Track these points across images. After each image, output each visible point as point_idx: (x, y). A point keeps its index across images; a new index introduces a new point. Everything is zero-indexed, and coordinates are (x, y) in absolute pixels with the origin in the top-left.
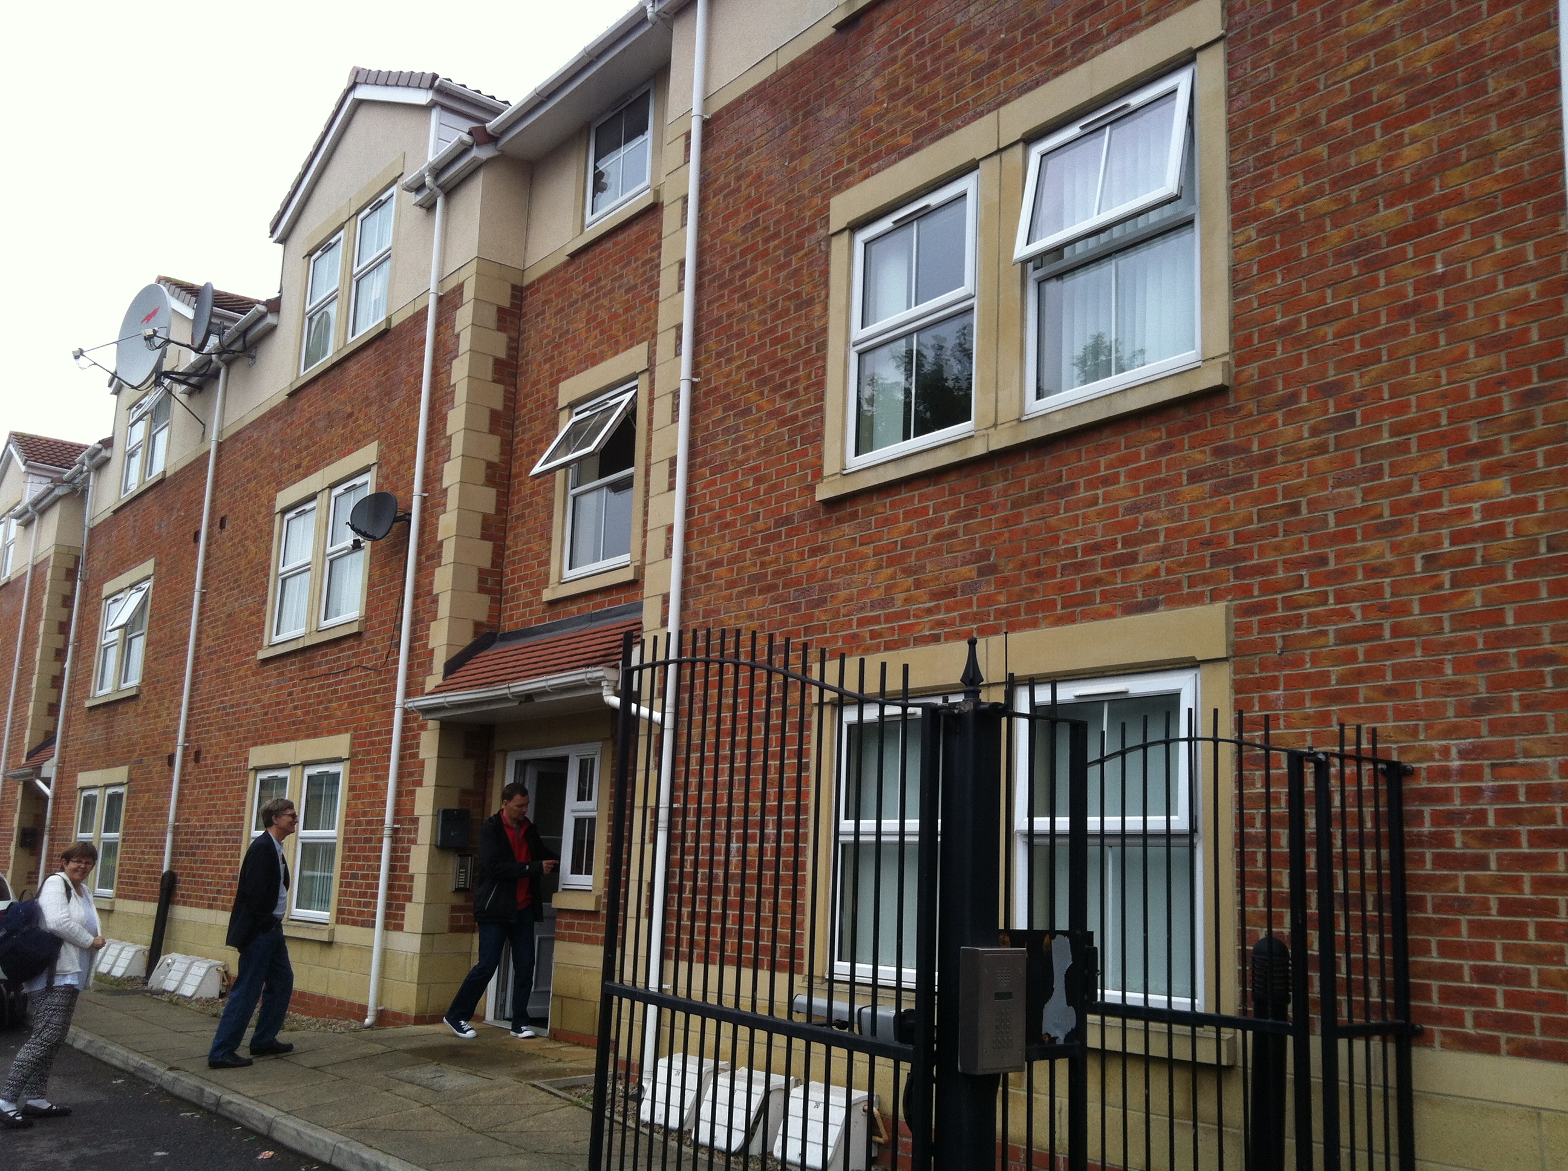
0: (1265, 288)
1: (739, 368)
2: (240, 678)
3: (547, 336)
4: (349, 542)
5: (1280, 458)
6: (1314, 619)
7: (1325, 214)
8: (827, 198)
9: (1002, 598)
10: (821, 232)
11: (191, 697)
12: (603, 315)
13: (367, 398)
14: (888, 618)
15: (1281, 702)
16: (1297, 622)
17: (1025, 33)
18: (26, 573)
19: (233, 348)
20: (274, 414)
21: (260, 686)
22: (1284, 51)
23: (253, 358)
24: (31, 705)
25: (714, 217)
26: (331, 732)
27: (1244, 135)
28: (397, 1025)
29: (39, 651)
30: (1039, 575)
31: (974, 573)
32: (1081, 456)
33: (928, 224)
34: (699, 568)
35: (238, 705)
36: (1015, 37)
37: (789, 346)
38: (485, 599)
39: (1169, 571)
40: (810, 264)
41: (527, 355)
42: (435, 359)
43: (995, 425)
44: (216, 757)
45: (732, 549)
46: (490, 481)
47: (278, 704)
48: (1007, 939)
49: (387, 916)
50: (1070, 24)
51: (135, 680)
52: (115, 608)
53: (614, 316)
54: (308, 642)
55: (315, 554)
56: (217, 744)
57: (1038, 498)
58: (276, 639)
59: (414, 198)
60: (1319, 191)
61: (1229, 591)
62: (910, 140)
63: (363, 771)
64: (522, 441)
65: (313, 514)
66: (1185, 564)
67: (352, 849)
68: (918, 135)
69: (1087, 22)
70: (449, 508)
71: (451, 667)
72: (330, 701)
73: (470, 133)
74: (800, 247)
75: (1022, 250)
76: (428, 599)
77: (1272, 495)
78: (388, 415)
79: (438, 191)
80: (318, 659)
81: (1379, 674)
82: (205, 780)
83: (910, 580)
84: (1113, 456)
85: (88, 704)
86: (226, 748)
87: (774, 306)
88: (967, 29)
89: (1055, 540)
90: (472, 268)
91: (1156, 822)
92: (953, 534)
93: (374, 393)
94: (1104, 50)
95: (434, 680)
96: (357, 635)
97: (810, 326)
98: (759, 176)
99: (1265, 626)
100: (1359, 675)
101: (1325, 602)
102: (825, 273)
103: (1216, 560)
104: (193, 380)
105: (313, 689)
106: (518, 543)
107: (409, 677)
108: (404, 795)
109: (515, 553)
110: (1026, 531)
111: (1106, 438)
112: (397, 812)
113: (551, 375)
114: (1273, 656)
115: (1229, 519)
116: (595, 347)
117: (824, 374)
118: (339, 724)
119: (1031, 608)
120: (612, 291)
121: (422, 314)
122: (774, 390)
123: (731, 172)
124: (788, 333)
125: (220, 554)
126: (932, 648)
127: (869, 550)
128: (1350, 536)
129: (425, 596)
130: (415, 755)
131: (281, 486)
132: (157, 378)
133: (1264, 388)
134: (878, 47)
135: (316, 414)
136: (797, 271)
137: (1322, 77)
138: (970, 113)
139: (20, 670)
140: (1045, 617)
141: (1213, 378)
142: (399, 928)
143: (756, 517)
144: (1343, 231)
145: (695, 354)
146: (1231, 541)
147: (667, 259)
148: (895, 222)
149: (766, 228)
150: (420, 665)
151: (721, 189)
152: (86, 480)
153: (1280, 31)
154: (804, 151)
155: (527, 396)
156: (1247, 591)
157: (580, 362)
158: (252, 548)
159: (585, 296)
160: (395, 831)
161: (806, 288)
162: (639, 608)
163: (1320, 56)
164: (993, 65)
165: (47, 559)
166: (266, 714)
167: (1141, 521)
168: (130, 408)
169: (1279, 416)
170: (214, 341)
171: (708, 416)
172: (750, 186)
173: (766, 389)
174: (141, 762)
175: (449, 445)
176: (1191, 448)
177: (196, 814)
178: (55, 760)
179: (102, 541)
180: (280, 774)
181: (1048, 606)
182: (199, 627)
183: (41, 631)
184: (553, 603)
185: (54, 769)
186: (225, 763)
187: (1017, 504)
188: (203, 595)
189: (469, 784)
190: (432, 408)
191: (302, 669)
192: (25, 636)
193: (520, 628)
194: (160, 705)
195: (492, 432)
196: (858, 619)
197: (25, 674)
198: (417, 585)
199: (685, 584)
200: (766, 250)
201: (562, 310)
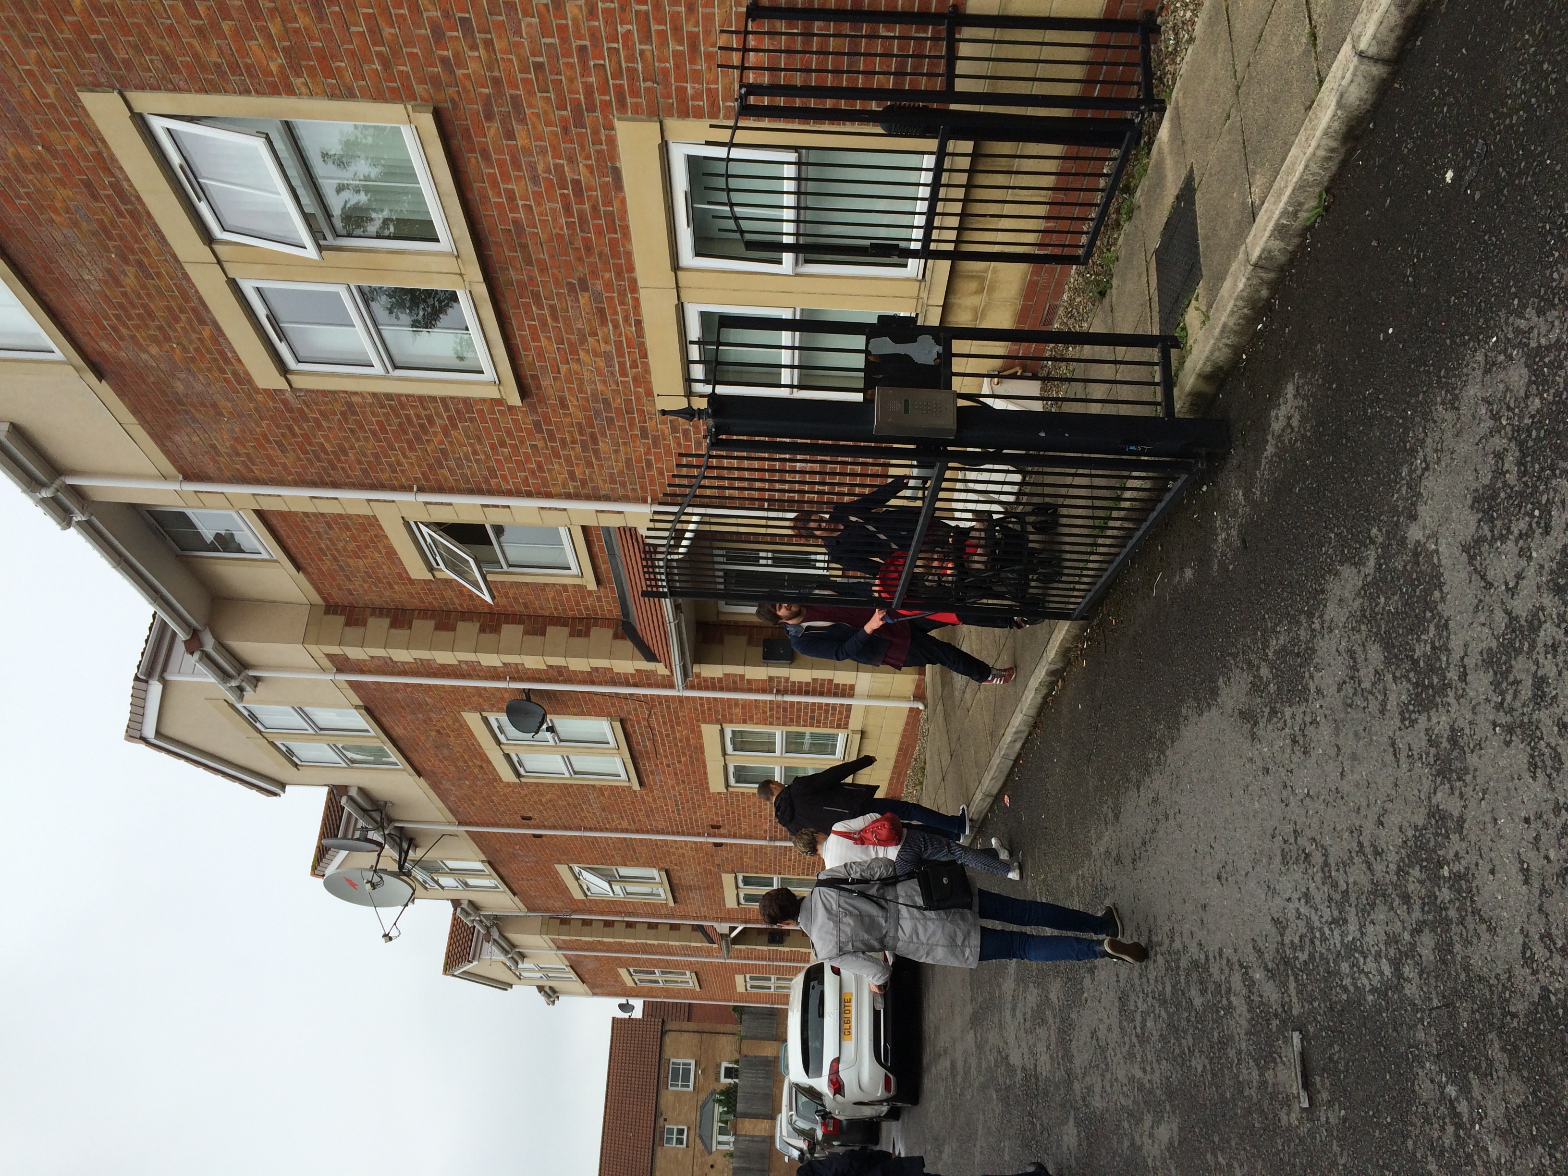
0: (349, 75)
1: (405, 457)
2: (654, 800)
3: (370, 587)
4: (549, 735)
5: (496, 74)
6: (631, 58)
7: (284, 26)
8: (257, 390)
9: (607, 275)
10: (288, 395)
11: (668, 833)
12: (352, 546)
13: (425, 721)
14: (621, 354)
15: (697, 86)
16: (632, 72)
17: (111, 239)
18: (564, 955)
19: (379, 819)
20: (435, 786)
21: (661, 786)
22: (135, 47)
23: (386, 803)
24: (671, 943)
25: (272, 473)
26: (700, 736)
27: (210, 82)
28: (925, 689)
29: (627, 941)
30: (589, 249)
31: (586, 294)
32: (489, 215)
33: (282, 314)
34: (575, 487)
35: (676, 801)
36: (114, 247)
37: (388, 420)
38: (594, 631)
39: (588, 157)
40: (316, 404)
41: (386, 602)
42: (392, 674)
43: (461, 275)
44: (717, 814)
45: (560, 464)
46: (496, 630)
47: (676, 774)
49: (843, 695)
50: (103, 205)
51: (654, 873)
52: (594, 889)
53: (353, 538)
54: (627, 755)
55: (556, 753)
56: (706, 813)
57: (524, 247)
58: (624, 776)
59: (249, 692)
60: (264, 31)
61: (605, 117)
62: (207, 328)
63: (731, 714)
64: (461, 605)
65: (522, 756)
66: (582, 147)
67: (792, 720)
68: (202, 322)
69: (102, 192)
70: (520, 662)
71: (650, 656)
72: (675, 739)
73: (192, 653)
74: (301, 411)
75: (311, 252)
76: (595, 674)
77: (526, 81)
78: (439, 705)
79: (243, 674)
80: (641, 748)
81: (676, 16)
82: (734, 821)
83: (589, 339)
84: (490, 193)
85: (671, 903)
86: (711, 808)
87: (352, 431)
88: (106, 283)
89: (560, 237)
90: (313, 648)
91: (790, 171)
92: (552, 308)
93: (420, 716)
94: (128, 180)
95: (660, 669)
96: (622, 722)
97: (370, 405)
98: (236, 439)
99: (635, 93)
100: (677, 29)
101: (617, 50)
102: (324, 393)
103: (580, 124)
104: (405, 846)
105: (665, 751)
106: (549, 608)
107: (658, 686)
108: (751, 686)
109: (556, 609)
110: (552, 257)
111: (474, 197)
112: (764, 691)
113: (404, 584)
114: (659, 88)
115: (545, 113)
116: (380, 552)
117: (413, 396)
118: (693, 731)
119: (615, 254)
120: (331, 540)
121: (353, 685)
122: (426, 432)
123: (232, 460)
124: (377, 421)
125: (552, 819)
126: (646, 325)
127: (564, 368)
128: (562, 29)
129: (591, 678)
130: (720, 680)
131: (497, 779)
132: (405, 874)
133: (435, 81)
134: (120, 348)
135: (437, 756)
136: (321, 413)
137: (160, 21)
138: (184, 282)
139: (643, 953)
140: (623, 246)
141: (427, 121)
142: (852, 687)
143: (534, 447)
144: (300, 15)
145: (393, 489)
146: (564, 113)
147: (310, 509)
148: (281, 341)
149: (283, 435)
150: (648, 678)
151: (247, 466)
152: (487, 917)
153: (116, 50)
154: (214, 406)
155: (422, 601)
156: (606, 105)
157: (393, 563)
158: (548, 797)
159: (335, 559)
160: (778, 692)
161: (338, 407)
162: (607, 529)
163: (140, 20)
164: (140, 264)
165: (553, 941)
166: (683, 782)
167: (546, 175)
168: (426, 888)
169: (459, 72)
170: (374, 835)
171: (446, 479)
172: (245, 447)
173: (425, 438)
174: (718, 865)
175: (466, 662)
176: (485, 136)
177: (761, 826)
178: (715, 925)
179: (539, 902)
180: (731, 770)
181: (613, 243)
182: (612, 831)
183: (611, 940)
184: (599, 582)
185: (723, 924)
186: (722, 808)
187: (528, 261)
188: (586, 829)
189: (744, 639)
190: (435, 675)
191: (649, 759)
192: (616, 952)
193: (618, 604)
194: (674, 854)
195: (454, 629)
196: (621, 376)
197: (646, 949)
198: (584, 682)
199: (588, 498)
200: (303, 435)
201: (347, 577)
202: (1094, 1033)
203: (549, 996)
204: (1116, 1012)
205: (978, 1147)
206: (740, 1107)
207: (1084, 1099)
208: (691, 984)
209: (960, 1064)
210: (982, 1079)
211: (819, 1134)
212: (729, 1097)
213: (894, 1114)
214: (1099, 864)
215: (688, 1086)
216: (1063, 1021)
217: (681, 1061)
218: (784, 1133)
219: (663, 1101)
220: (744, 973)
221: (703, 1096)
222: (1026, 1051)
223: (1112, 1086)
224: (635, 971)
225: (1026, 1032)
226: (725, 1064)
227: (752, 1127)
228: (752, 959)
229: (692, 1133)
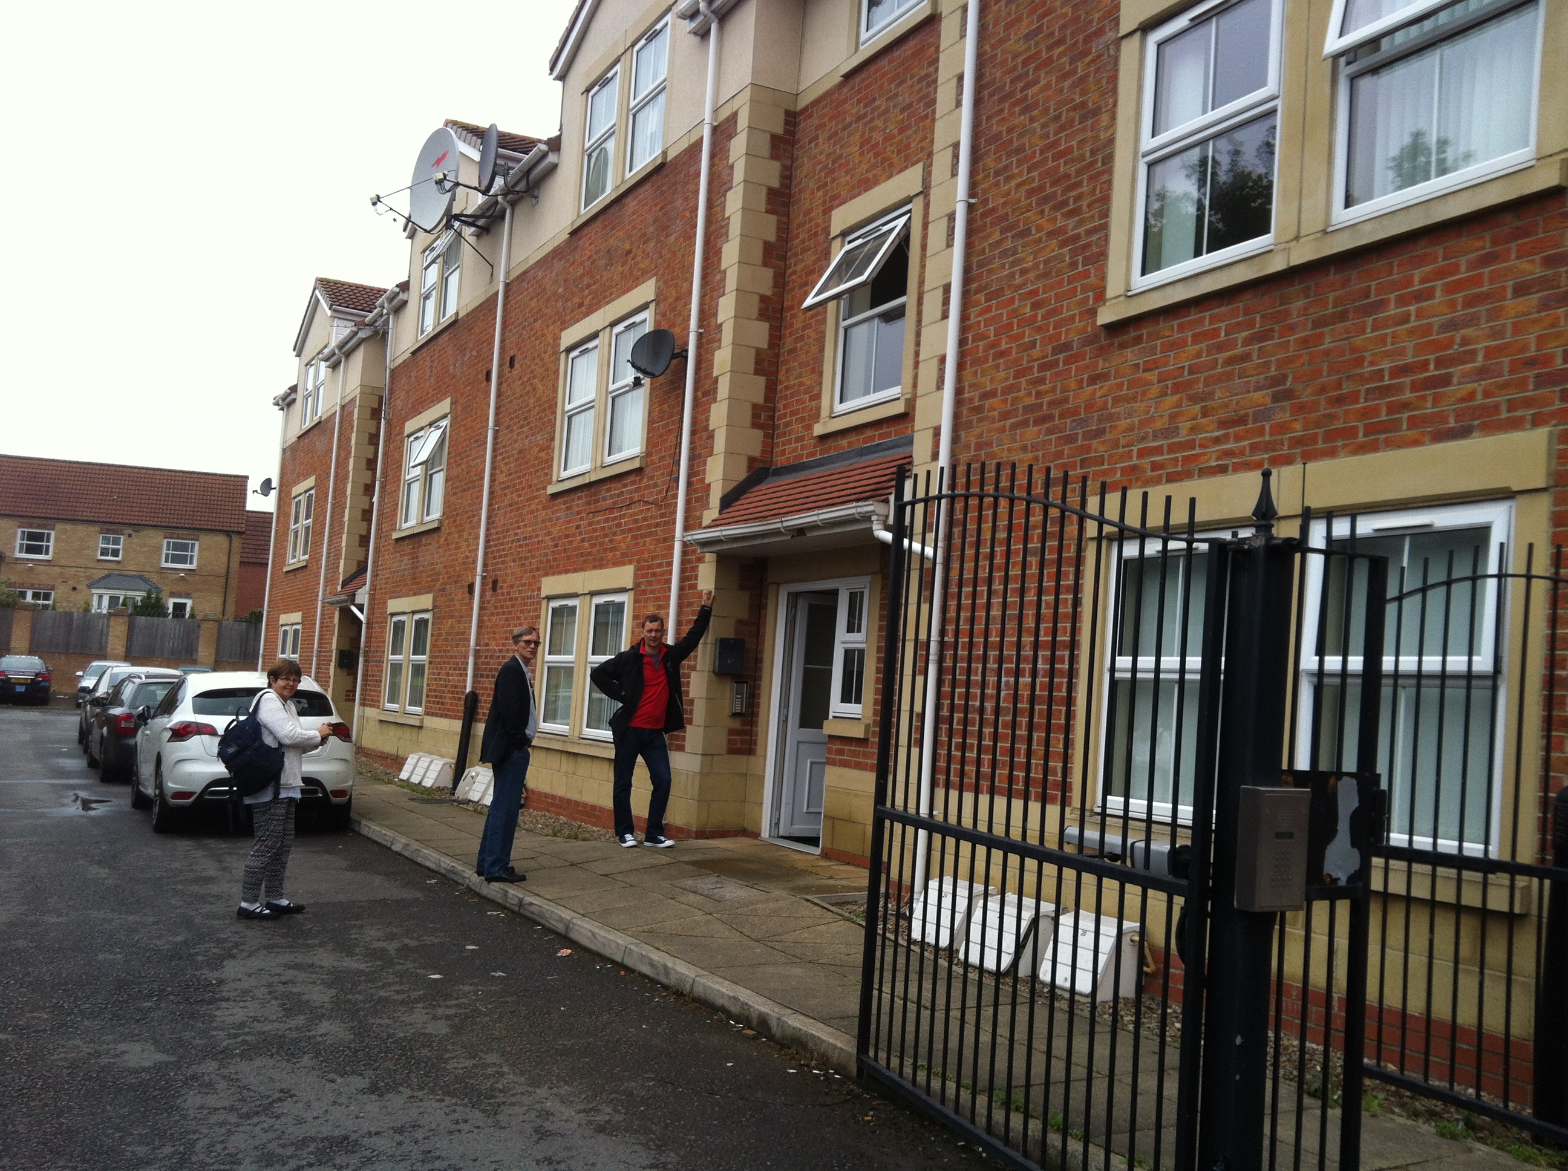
1: (1018, 186)
2: (532, 512)
3: (821, 162)
4: (630, 379)
9: (1298, 426)
10: (1110, 35)
11: (488, 529)
12: (877, 137)
13: (644, 234)
14: (1172, 449)
18: (335, 413)
19: (517, 189)
20: (557, 253)
21: (550, 519)
23: (536, 197)
24: (344, 537)
25: (994, 26)
26: (616, 564)
29: (349, 486)
30: (1339, 400)
31: (1268, 400)
32: (1393, 269)
33: (1228, 20)
34: (971, 400)
35: (531, 537)
37: (1073, 160)
38: (759, 434)
39: (1487, 394)
40: (1097, 71)
41: (800, 183)
42: (709, 192)
43: (1297, 238)
44: (512, 586)
45: (1007, 379)
46: (763, 315)
47: (567, 536)
48: (1290, 779)
51: (436, 514)
52: (416, 446)
53: (889, 138)
54: (593, 477)
55: (598, 391)
56: (512, 574)
57: (1342, 316)
58: (564, 475)
59: (688, 26)
61: (1553, 415)
63: (646, 600)
64: (795, 272)
65: (595, 353)
66: (1505, 386)
70: (723, 343)
71: (727, 502)
72: (615, 534)
74: (1086, 53)
75: (1333, 43)
76: (705, 435)
78: (665, 251)
79: (713, 17)
80: (603, 494)
82: (502, 607)
83: (1198, 407)
84: (1428, 268)
85: (395, 536)
86: (521, 579)
87: (1057, 118)
89: (1359, 362)
90: (746, 95)
91: (1457, 663)
92: (1246, 357)
93: (652, 229)
95: (711, 513)
96: (639, 471)
97: (1096, 138)
102: (1114, 79)
103: (1541, 381)
104: (481, 222)
105: (599, 522)
106: (788, 379)
107: (688, 511)
109: (787, 388)
110: (1327, 353)
111: (1421, 249)
113: (824, 202)
115: (1558, 336)
116: (868, 171)
117: (1110, 188)
118: (625, 555)
119: (1329, 436)
120: (887, 110)
121: (697, 146)
122: (1055, 208)
124: (1072, 147)
125: (509, 392)
126: (1220, 479)
127: (1152, 376)
129: (702, 432)
130: (694, 587)
131: (565, 325)
132: (448, 221)
135: (597, 252)
136: (1083, 79)
139: (333, 504)
140: (1345, 446)
141: (1548, 178)
142: (681, 747)
143: (1033, 344)
145: (973, 173)
146: (1559, 360)
147: (945, 74)
148: (1192, 20)
149: (1052, 34)
150: (697, 500)
152: (386, 323)
155: (799, 226)
157: (853, 187)
158: (540, 386)
159: (859, 118)
161: (1092, 98)
162: (910, 442)
165: (353, 400)
166: (556, 546)
167: (1458, 340)
168: (424, 251)
170: (499, 182)
171: (985, 238)
173: (1047, 208)
174: (444, 590)
175: (724, 279)
176: (1518, 257)
177: (494, 639)
178: (367, 587)
179: (403, 381)
180: (570, 602)
181: (1350, 433)
182: (493, 463)
183: (351, 467)
184: (823, 438)
185: (367, 596)
186: (520, 592)
187: (1318, 323)
188: (496, 432)
189: (744, 615)
190: (707, 242)
191: (588, 503)
192: (336, 472)
193: (792, 462)
194: (460, 537)
195: (765, 264)
196: (1139, 450)
197: (338, 508)
198: (694, 422)
199: (956, 416)
200: (1050, 58)
201: (836, 133)
202: (287, 1094)
203: (284, 398)
204: (326, 1131)
205: (110, 916)
206: (141, 620)
207: (194, 1078)
208: (291, 561)
209: (214, 889)
210: (198, 920)
211: (117, 711)
212: (152, 607)
213: (141, 802)
214: (525, 1099)
215: (166, 561)
216: (295, 1042)
217: (196, 553)
218: (116, 670)
219: (151, 533)
220: (303, 623)
221: (154, 578)
222: (245, 985)
223: (221, 1124)
224: (311, 495)
225: (270, 985)
226: (189, 603)
227: (117, 635)
228: (321, 631)
229: (113, 566)
